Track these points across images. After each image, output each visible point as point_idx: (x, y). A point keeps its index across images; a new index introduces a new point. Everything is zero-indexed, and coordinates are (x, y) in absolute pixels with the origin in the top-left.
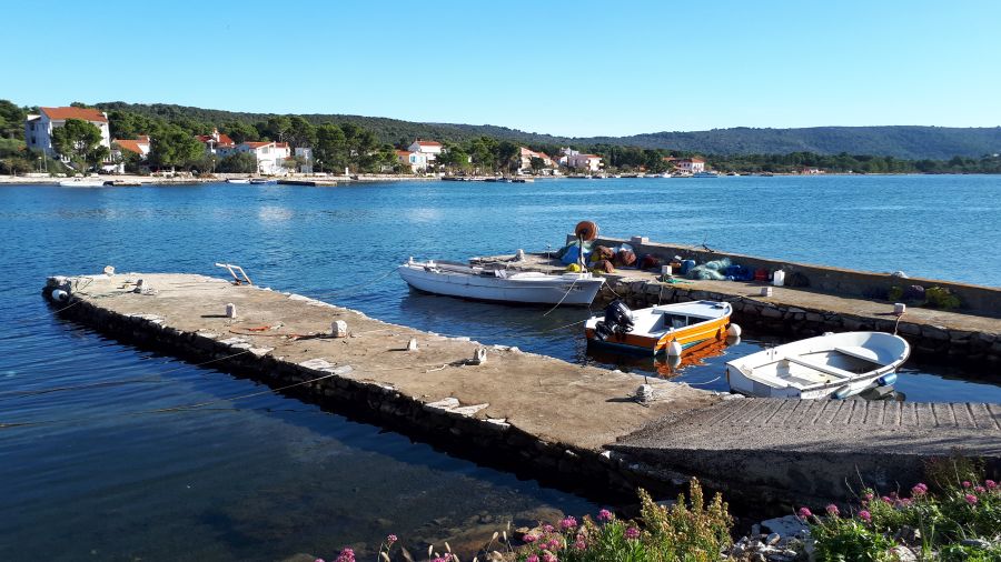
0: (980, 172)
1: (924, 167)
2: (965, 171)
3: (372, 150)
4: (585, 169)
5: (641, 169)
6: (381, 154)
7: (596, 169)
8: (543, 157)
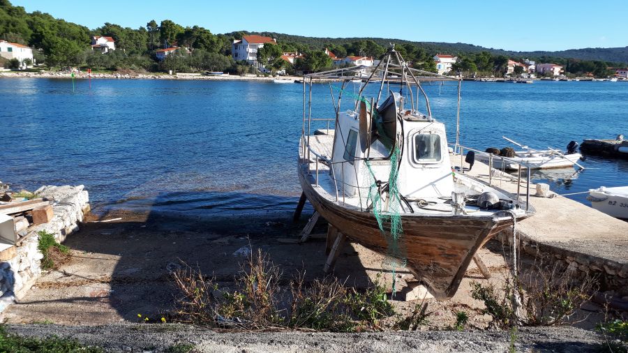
3: (422, 61)
4: (551, 74)
5: (590, 74)
6: (427, 63)
7: (558, 74)
8: (522, 65)
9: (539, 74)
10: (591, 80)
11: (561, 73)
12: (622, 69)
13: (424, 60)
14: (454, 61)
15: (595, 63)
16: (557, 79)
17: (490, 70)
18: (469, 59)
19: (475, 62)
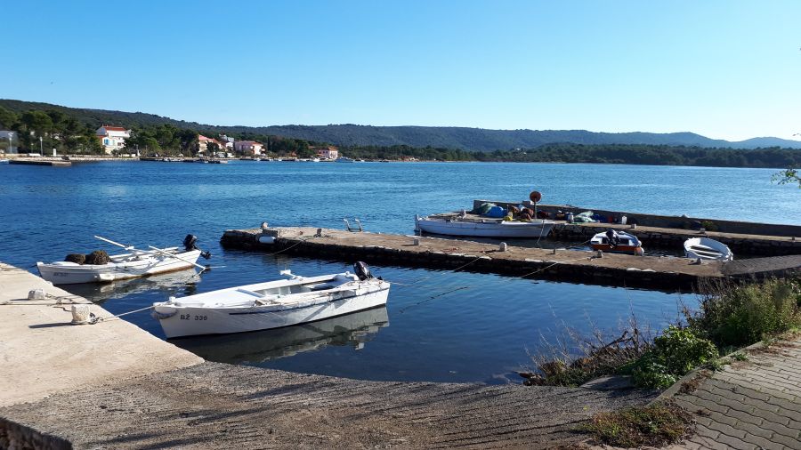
0: (512, 161)
1: (479, 157)
2: (504, 160)
3: (78, 134)
4: (251, 153)
5: (294, 154)
6: (86, 137)
7: (259, 153)
8: (216, 142)
9: (238, 152)
10: (293, 160)
11: (262, 152)
12: (323, 149)
13: (81, 132)
14: (128, 136)
15: (297, 141)
16: (259, 159)
17: (176, 148)
18: (147, 133)
19: (155, 137)
